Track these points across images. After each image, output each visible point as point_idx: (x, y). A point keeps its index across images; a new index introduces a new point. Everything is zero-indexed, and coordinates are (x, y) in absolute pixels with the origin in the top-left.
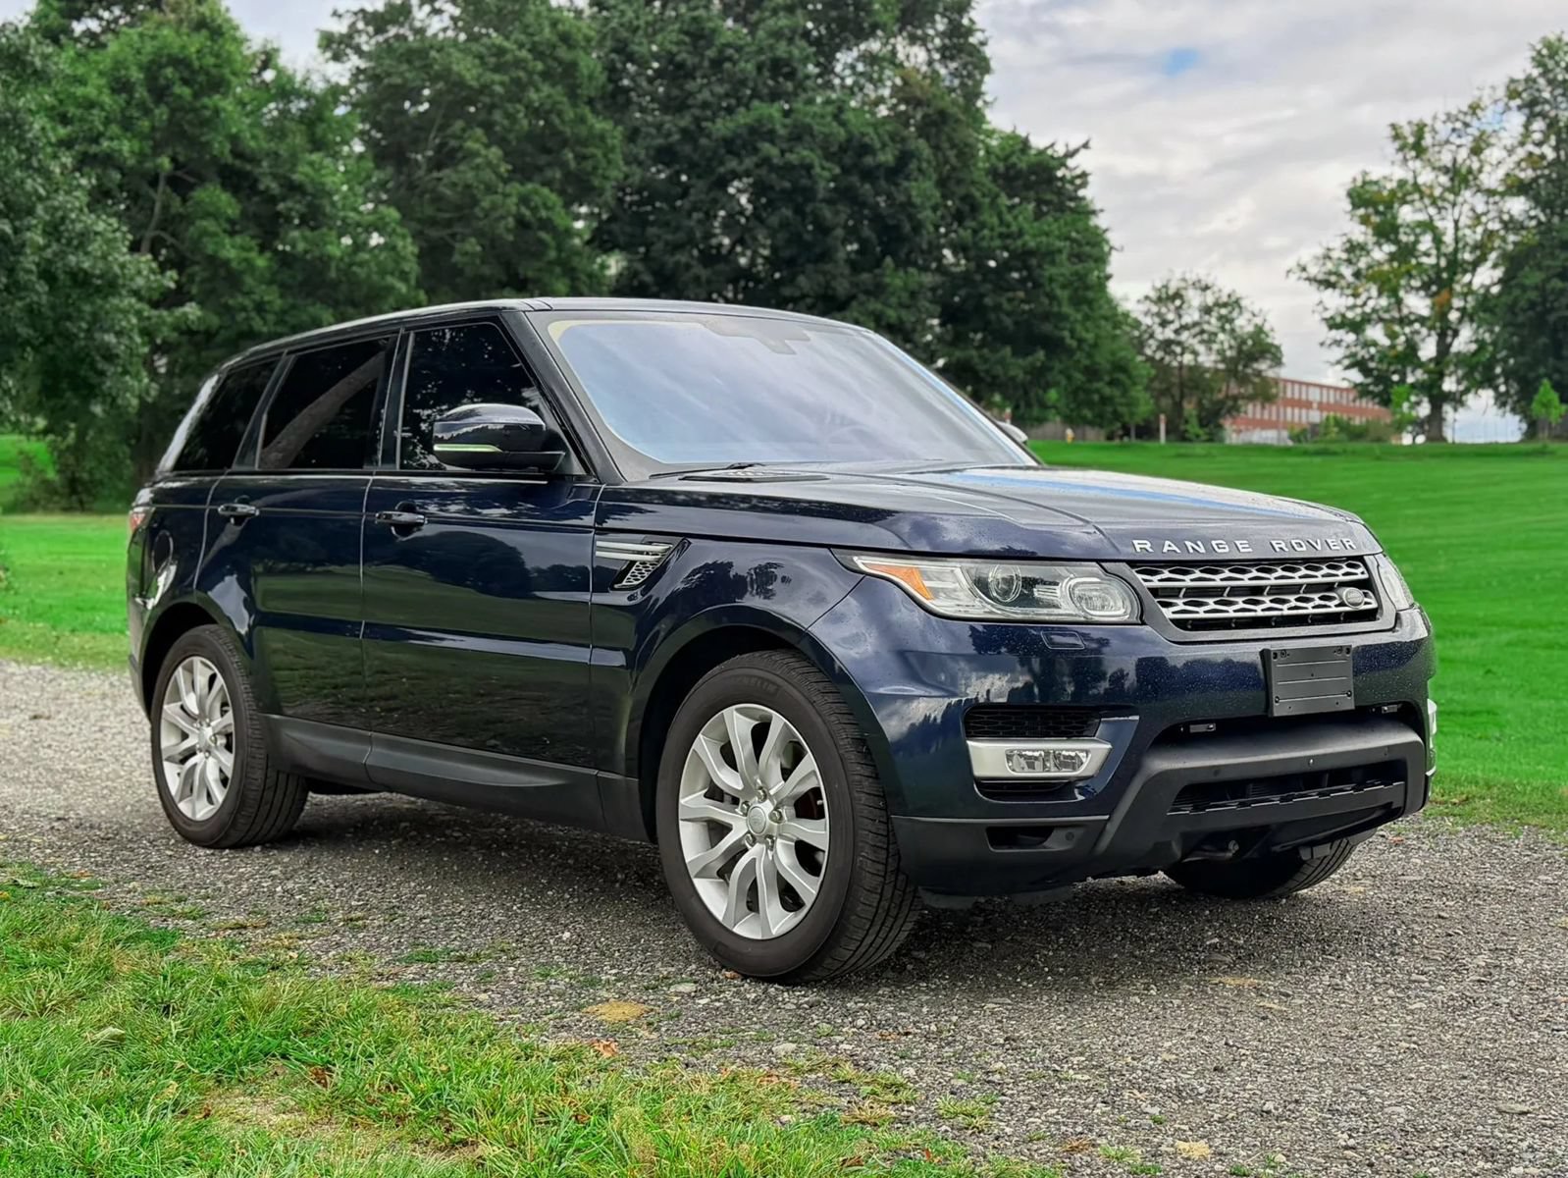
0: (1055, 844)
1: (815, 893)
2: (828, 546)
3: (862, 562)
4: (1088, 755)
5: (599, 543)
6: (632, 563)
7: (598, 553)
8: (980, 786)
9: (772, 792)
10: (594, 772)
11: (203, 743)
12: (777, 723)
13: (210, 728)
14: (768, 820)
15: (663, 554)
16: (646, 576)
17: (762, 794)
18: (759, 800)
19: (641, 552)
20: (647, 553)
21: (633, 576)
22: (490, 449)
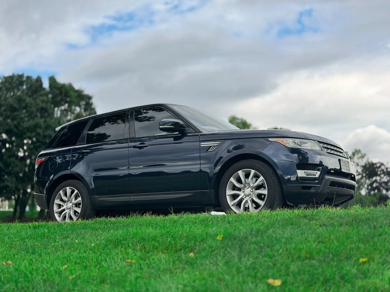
0: (312, 190)
1: (264, 203)
2: (262, 137)
3: (270, 139)
4: (317, 174)
5: (201, 144)
6: (211, 146)
7: (201, 146)
8: (300, 178)
9: (251, 186)
10: (201, 191)
11: (68, 207)
12: (253, 172)
13: (71, 203)
14: (250, 192)
15: (219, 143)
16: (215, 148)
17: (247, 187)
18: (247, 188)
19: (213, 144)
20: (215, 144)
21: (211, 149)
22: (172, 127)
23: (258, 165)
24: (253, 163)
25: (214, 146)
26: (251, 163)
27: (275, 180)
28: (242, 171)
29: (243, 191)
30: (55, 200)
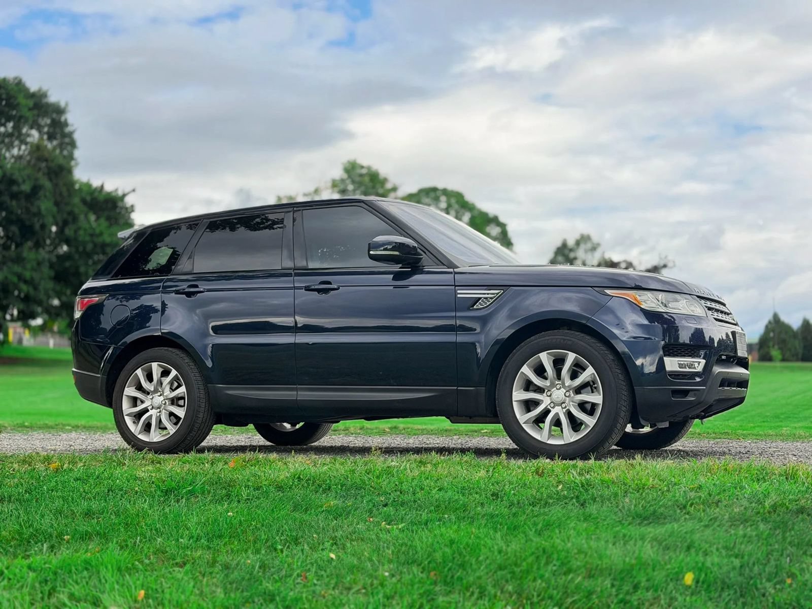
0: (691, 398)
1: (595, 421)
2: (591, 287)
3: (608, 292)
4: (699, 364)
5: (459, 292)
6: (480, 298)
7: (459, 296)
8: (669, 375)
9: (566, 385)
10: (456, 388)
11: (156, 405)
12: (571, 357)
13: (162, 397)
14: (564, 397)
15: (497, 294)
16: (488, 304)
17: (558, 387)
18: (557, 389)
19: (485, 294)
20: (488, 294)
21: (480, 304)
22: (397, 253)
23: (582, 343)
24: (573, 339)
25: (486, 298)
26: (568, 338)
27: (620, 375)
28: (547, 353)
29: (549, 393)
30: (126, 389)
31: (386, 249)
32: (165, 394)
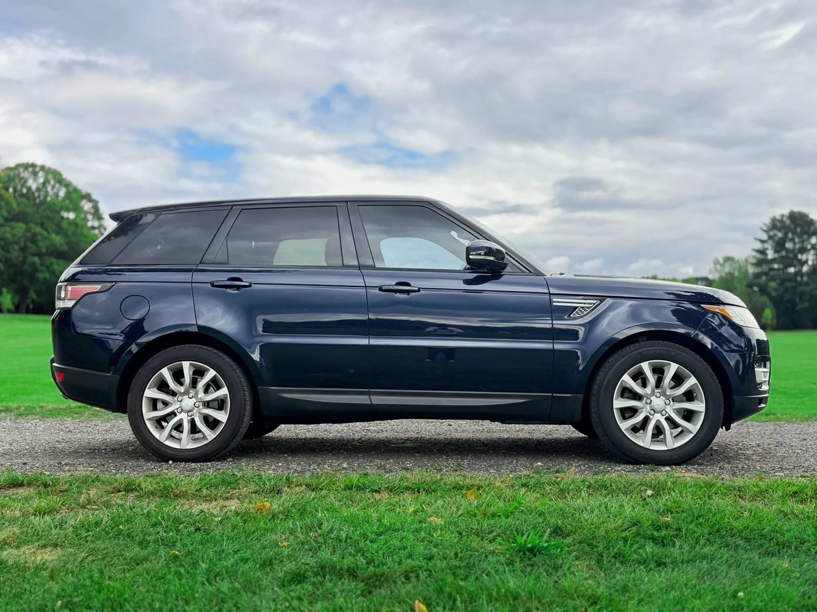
1: (698, 428)
3: (703, 306)
5: (554, 300)
6: (577, 307)
7: (554, 304)
8: (757, 385)
10: (551, 394)
11: (186, 408)
12: (674, 367)
13: (193, 399)
14: (664, 404)
15: (594, 304)
16: (585, 313)
17: (658, 395)
18: (657, 397)
19: (581, 303)
20: (584, 303)
21: (577, 312)
22: (492, 258)
23: (684, 355)
25: (583, 307)
26: (671, 349)
28: (649, 363)
29: (648, 401)
30: (147, 390)
31: (480, 254)
32: (199, 397)
